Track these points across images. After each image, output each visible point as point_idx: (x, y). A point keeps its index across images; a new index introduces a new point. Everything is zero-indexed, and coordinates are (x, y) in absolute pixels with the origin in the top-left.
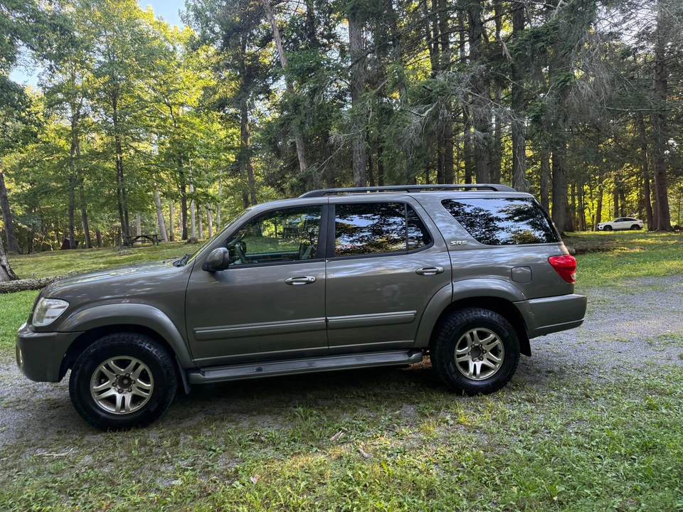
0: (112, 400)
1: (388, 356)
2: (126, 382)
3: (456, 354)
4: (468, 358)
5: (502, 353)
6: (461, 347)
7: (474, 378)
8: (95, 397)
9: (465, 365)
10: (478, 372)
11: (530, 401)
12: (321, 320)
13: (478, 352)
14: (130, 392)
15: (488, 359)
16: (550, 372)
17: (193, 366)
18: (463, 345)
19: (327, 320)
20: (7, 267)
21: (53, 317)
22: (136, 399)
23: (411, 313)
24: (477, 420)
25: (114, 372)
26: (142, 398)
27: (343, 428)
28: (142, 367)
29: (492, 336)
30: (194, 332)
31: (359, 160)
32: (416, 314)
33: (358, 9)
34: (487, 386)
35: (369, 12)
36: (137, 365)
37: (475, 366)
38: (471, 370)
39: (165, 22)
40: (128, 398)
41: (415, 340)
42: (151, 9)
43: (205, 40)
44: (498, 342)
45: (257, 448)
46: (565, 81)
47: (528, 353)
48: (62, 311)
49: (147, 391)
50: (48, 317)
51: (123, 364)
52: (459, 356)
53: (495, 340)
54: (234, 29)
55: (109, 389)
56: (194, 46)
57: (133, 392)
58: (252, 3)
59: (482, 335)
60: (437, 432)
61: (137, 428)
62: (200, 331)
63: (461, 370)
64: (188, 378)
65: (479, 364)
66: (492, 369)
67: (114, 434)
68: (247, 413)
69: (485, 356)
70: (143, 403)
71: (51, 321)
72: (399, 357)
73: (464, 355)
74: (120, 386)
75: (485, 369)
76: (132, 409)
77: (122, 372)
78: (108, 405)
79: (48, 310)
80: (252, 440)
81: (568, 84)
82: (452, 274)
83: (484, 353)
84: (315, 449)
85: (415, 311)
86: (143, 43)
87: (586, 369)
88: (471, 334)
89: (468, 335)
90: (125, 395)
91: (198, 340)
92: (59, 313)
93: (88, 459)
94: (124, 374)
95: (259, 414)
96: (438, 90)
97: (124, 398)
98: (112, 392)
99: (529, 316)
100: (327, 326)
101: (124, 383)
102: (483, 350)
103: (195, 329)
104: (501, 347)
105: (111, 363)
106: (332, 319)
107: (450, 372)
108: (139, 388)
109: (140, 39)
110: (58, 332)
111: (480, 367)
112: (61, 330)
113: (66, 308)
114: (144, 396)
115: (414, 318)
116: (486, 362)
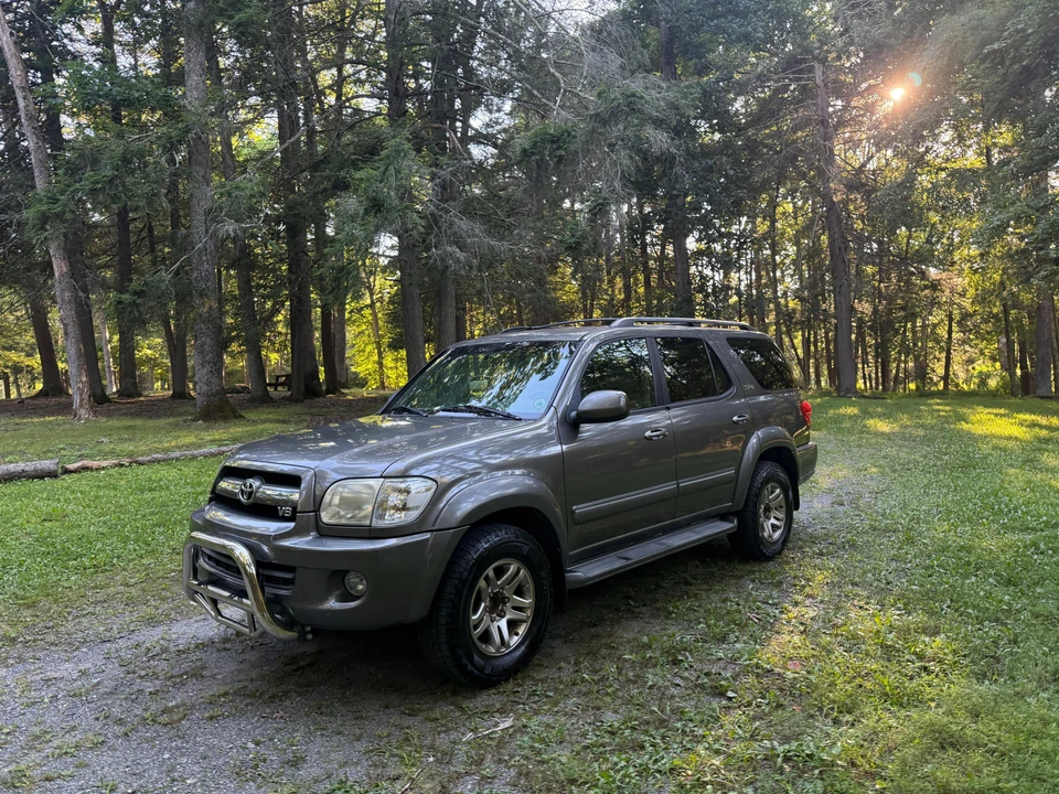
0: (487, 636)
3: (758, 515)
4: (764, 518)
5: (784, 510)
6: (760, 508)
8: (474, 634)
10: (771, 531)
12: (671, 486)
13: (768, 511)
14: (504, 617)
15: (775, 518)
17: (568, 562)
19: (678, 484)
21: (417, 507)
22: (512, 625)
26: (519, 623)
28: (522, 573)
29: (778, 490)
30: (573, 512)
32: (735, 471)
34: (781, 545)
36: (517, 573)
37: (768, 527)
40: (503, 623)
41: (733, 501)
44: (781, 497)
47: (797, 508)
49: (525, 610)
50: (413, 507)
51: (500, 572)
52: (760, 517)
53: (779, 495)
55: (484, 618)
57: (508, 617)
62: (579, 509)
65: (770, 525)
66: (779, 527)
69: (772, 514)
76: (514, 642)
77: (498, 586)
78: (484, 645)
82: (754, 423)
85: (735, 468)
88: (767, 489)
89: (766, 492)
90: (499, 624)
91: (577, 524)
92: (424, 499)
97: (499, 628)
98: (488, 621)
99: (800, 465)
100: (680, 493)
102: (771, 508)
103: (574, 507)
104: (783, 503)
105: (491, 571)
106: (684, 484)
110: (432, 531)
111: (771, 527)
112: (436, 527)
113: (433, 490)
114: (524, 619)
115: (735, 476)
116: (773, 521)
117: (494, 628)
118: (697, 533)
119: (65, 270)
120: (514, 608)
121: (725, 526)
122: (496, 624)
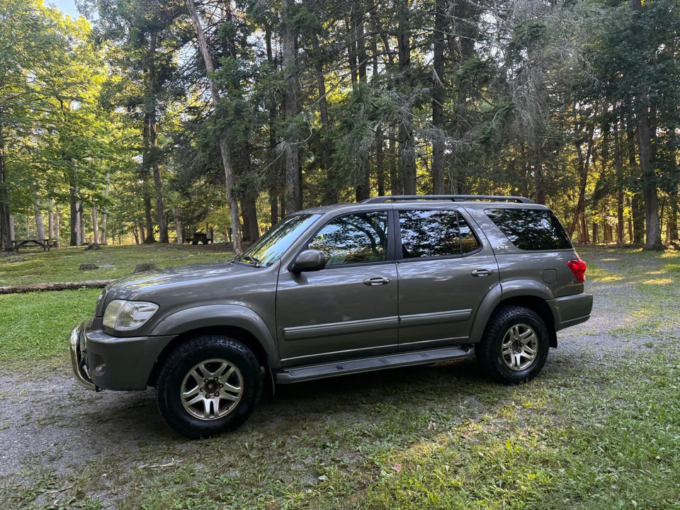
0: (200, 406)
1: (448, 351)
2: (210, 386)
3: (503, 347)
4: (510, 351)
5: (536, 346)
6: (506, 342)
7: (516, 368)
8: (186, 404)
9: (509, 358)
10: (519, 363)
12: (394, 319)
13: (517, 346)
14: (217, 396)
15: (525, 351)
17: (280, 366)
18: (507, 339)
19: (399, 319)
21: (142, 321)
22: (223, 403)
23: (467, 311)
24: (539, 403)
25: (203, 376)
26: (230, 402)
27: (432, 419)
28: (233, 369)
29: (529, 331)
30: (284, 332)
32: (472, 312)
34: (526, 375)
36: (228, 368)
37: (516, 358)
38: (513, 361)
39: (57, 10)
40: (216, 402)
41: (469, 336)
44: (533, 336)
46: (510, 109)
47: (554, 345)
48: (150, 314)
49: (235, 394)
50: (136, 321)
51: (212, 367)
52: (504, 349)
53: (531, 334)
55: (197, 394)
57: (221, 396)
59: (522, 330)
62: (290, 330)
63: (506, 362)
64: (275, 380)
65: (518, 356)
66: (529, 360)
67: (208, 441)
69: (523, 349)
70: (232, 407)
71: (139, 324)
73: (508, 348)
74: (207, 391)
75: (523, 360)
76: (221, 414)
77: (211, 376)
78: (196, 411)
79: (137, 313)
80: (358, 435)
81: (513, 111)
82: (500, 276)
83: (521, 346)
84: (422, 438)
85: (471, 310)
88: (514, 329)
89: (512, 331)
90: (213, 400)
91: (287, 340)
92: (148, 315)
94: (212, 378)
96: (385, 107)
97: (212, 403)
98: (201, 397)
99: (557, 312)
101: (212, 388)
102: (521, 344)
103: (285, 329)
104: (536, 341)
105: (202, 366)
106: (405, 317)
107: (498, 364)
110: (149, 336)
111: (519, 358)
112: (152, 334)
113: (156, 311)
114: (233, 399)
115: (470, 316)
116: (523, 354)
117: (207, 403)
118: (423, 355)
119: (230, 173)
120: (226, 391)
121: (457, 353)
122: (209, 400)
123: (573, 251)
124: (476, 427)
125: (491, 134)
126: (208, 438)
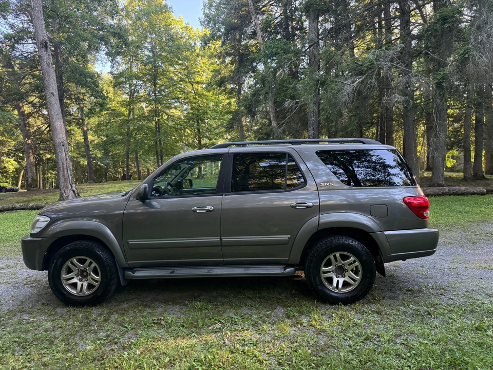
0: (74, 285)
1: (267, 268)
2: (85, 274)
3: (322, 271)
4: (332, 275)
5: (360, 273)
6: (326, 266)
7: (336, 290)
8: (64, 282)
9: (330, 280)
10: (340, 286)
11: (379, 313)
12: (217, 239)
13: (341, 271)
14: (86, 281)
15: (349, 277)
16: (409, 291)
17: (127, 266)
18: (329, 264)
19: (221, 239)
20: (76, 192)
21: (40, 228)
22: (90, 286)
23: (286, 237)
24: (326, 325)
25: (77, 267)
26: (94, 286)
27: (221, 320)
28: (94, 265)
29: (352, 259)
30: (128, 242)
31: (312, 119)
32: (289, 238)
33: (310, 8)
34: (347, 298)
35: (319, 10)
36: (91, 263)
37: (338, 281)
38: (335, 284)
39: (190, 26)
40: (85, 284)
41: (289, 258)
42: (182, 17)
43: (213, 37)
44: (357, 263)
45: (156, 329)
46: (464, 54)
48: (46, 223)
49: (97, 281)
50: (38, 228)
51: (82, 261)
52: (325, 273)
53: (354, 262)
54: (231, 28)
55: (73, 278)
56: (206, 41)
57: (88, 281)
58: (243, 9)
59: (344, 258)
60: (290, 330)
61: (89, 306)
62: (132, 242)
63: (326, 284)
64: (124, 275)
65: (341, 280)
66: (352, 285)
68: (165, 302)
69: (347, 274)
70: (94, 289)
71: (39, 230)
72: (276, 270)
73: (330, 272)
74: (81, 276)
75: (346, 284)
76: (87, 293)
77: (82, 267)
78: (72, 289)
79: (38, 223)
80: (154, 323)
81: (467, 56)
82: (320, 209)
83: (346, 272)
84: (193, 334)
85: (289, 236)
86: (173, 41)
87: (441, 291)
88: (335, 256)
89: (332, 257)
90: (83, 283)
91: (131, 249)
92: (44, 225)
93: (49, 325)
94: (83, 269)
95: (173, 304)
96: (367, 65)
97: (82, 285)
98: (75, 280)
99: (384, 245)
100: (221, 244)
101: (83, 275)
102: (345, 269)
103: (128, 240)
104: (360, 268)
105: (75, 260)
106: (225, 239)
107: (316, 284)
108: (92, 279)
109: (172, 38)
110: (43, 238)
111: (342, 283)
112: (44, 236)
113: (48, 222)
114: (94, 284)
115: (289, 241)
116: (347, 279)
117: (79, 284)
118: (246, 270)
122: (81, 283)
123: (416, 188)
124: (249, 334)
125: (444, 79)
126: (74, 307)
